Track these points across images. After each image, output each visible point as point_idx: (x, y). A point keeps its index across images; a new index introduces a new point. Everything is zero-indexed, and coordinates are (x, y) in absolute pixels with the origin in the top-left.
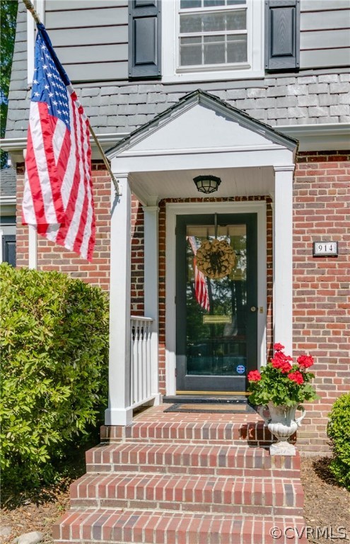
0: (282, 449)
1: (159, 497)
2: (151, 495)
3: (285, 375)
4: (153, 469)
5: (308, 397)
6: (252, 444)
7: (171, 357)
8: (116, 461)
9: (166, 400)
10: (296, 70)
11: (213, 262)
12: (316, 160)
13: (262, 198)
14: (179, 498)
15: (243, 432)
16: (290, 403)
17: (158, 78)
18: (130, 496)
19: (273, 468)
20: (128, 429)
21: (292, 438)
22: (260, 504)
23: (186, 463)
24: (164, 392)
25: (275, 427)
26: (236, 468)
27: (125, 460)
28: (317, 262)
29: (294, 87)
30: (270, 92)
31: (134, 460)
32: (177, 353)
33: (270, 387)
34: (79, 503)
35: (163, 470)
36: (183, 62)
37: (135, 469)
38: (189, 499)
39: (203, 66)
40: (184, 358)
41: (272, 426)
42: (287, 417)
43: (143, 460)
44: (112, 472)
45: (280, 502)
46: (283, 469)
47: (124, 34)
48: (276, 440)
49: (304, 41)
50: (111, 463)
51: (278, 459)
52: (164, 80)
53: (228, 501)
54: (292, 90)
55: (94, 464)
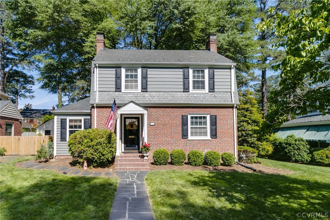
0: (146, 158)
1: (128, 165)
2: (127, 165)
3: (146, 147)
4: (126, 162)
5: (150, 150)
6: (141, 158)
7: (123, 145)
8: (120, 161)
9: (122, 152)
10: (147, 92)
11: (131, 126)
12: (151, 108)
13: (141, 114)
14: (131, 165)
15: (139, 156)
16: (147, 151)
17: (121, 91)
18: (124, 165)
19: (145, 161)
20: (120, 156)
21: (147, 157)
22: (143, 165)
23: (131, 161)
24: (122, 151)
25: (145, 155)
26: (139, 161)
27: (121, 160)
28: (151, 126)
29: (146, 94)
30: (142, 95)
31: (123, 160)
32: (124, 144)
33: (144, 148)
34: (116, 166)
35: (127, 162)
36: (126, 89)
37: (123, 162)
38: (133, 165)
39: (129, 90)
40: (125, 145)
41: (144, 155)
42: (146, 153)
43: (124, 160)
44: (119, 163)
45: (146, 165)
46: (146, 161)
47: (114, 83)
48: (145, 157)
49: (148, 86)
50: (119, 161)
51: (145, 159)
52: (122, 92)
53: (138, 165)
54: (146, 95)
55: (116, 161)
